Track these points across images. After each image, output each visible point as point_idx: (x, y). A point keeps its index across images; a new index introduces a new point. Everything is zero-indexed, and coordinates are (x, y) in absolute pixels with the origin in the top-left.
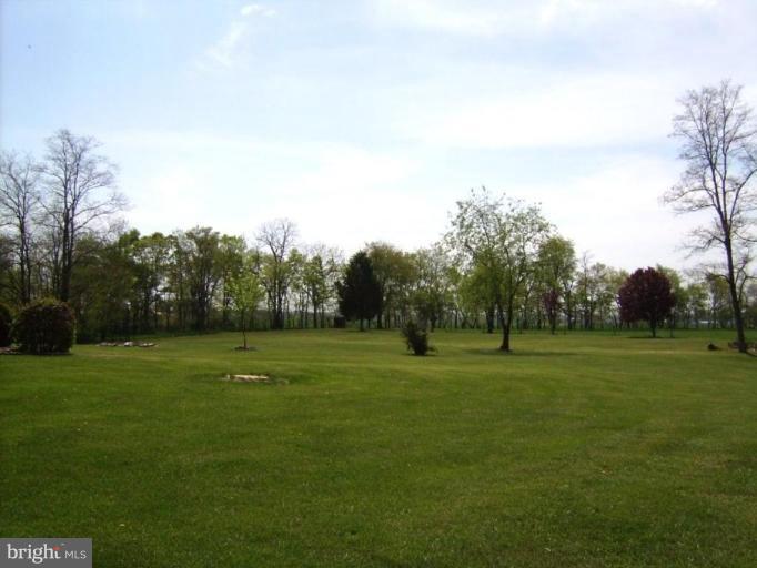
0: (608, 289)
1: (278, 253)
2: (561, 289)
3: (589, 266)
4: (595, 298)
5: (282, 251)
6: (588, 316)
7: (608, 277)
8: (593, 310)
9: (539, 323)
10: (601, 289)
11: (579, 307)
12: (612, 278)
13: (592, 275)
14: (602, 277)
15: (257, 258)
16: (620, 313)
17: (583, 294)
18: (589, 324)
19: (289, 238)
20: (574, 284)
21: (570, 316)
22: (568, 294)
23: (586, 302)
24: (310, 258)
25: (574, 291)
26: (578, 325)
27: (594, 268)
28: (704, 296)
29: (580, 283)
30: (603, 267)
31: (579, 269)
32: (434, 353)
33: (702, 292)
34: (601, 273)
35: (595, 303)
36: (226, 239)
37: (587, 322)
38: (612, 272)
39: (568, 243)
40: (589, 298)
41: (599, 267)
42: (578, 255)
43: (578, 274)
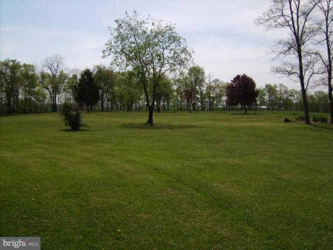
0: (220, 91)
1: (54, 73)
2: (198, 91)
3: (211, 80)
4: (214, 95)
5: (56, 73)
6: (211, 104)
7: (221, 85)
8: (213, 101)
9: (188, 107)
10: (217, 91)
11: (207, 100)
12: (222, 86)
13: (213, 84)
14: (218, 85)
15: (44, 76)
16: (226, 102)
17: (208, 93)
18: (212, 108)
19: (60, 66)
20: (205, 88)
21: (202, 104)
22: (202, 93)
23: (210, 97)
24: (71, 76)
25: (204, 92)
26: (206, 108)
27: (214, 81)
28: (264, 95)
29: (207, 88)
30: (218, 80)
31: (207, 81)
32: (86, 128)
33: (264, 93)
34: (217, 84)
35: (214, 98)
36: (25, 65)
37: (210, 107)
38: (222, 83)
39: (201, 69)
40: (212, 95)
41: (216, 81)
42: (206, 74)
43: (206, 83)
